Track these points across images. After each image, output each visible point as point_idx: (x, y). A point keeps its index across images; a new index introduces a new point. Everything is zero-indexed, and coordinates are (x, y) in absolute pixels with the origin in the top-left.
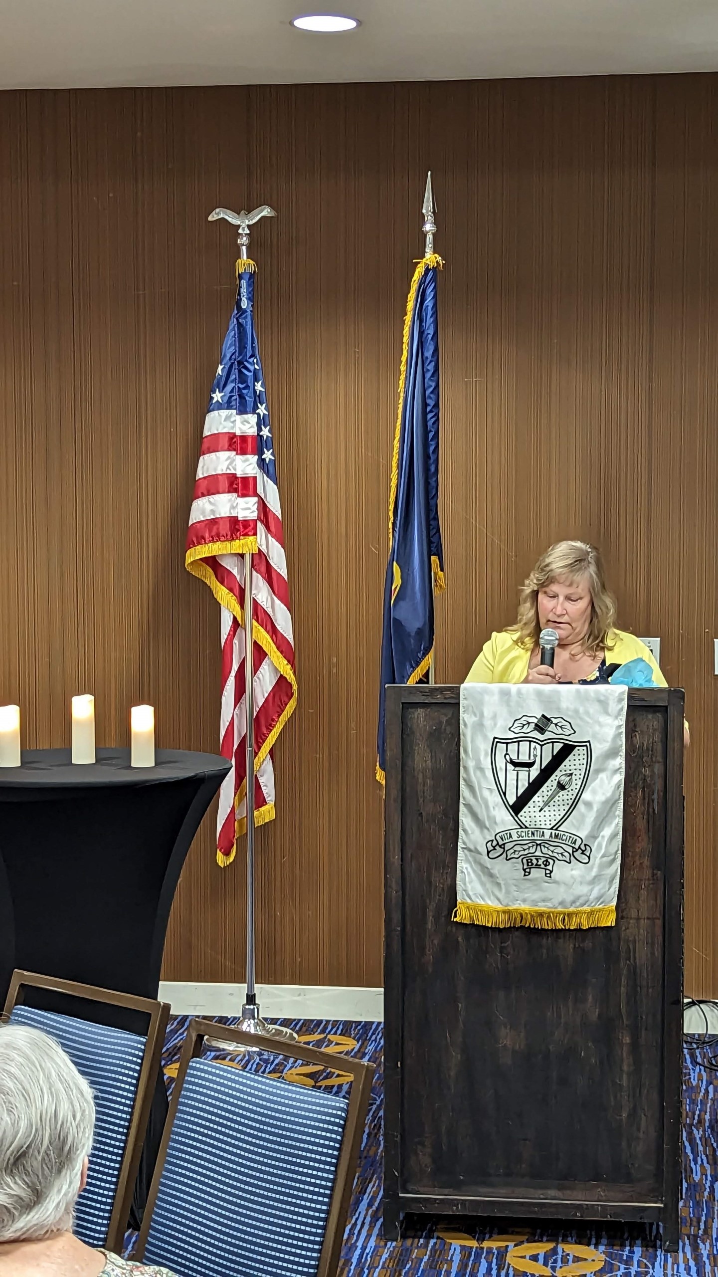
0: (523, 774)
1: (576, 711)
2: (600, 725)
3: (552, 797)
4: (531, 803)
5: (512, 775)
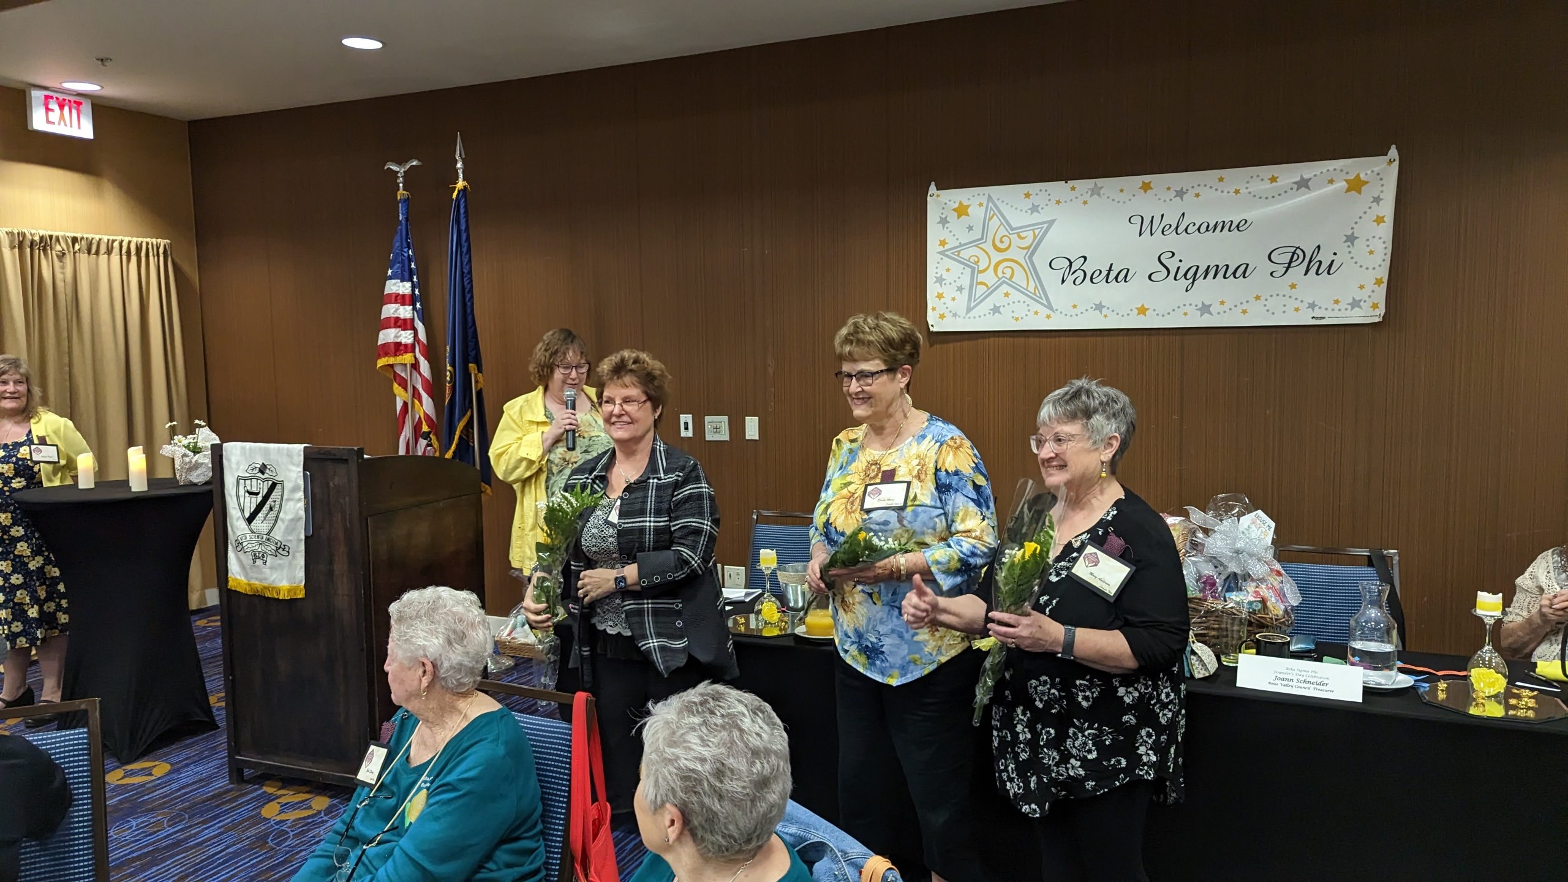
0: (254, 500)
1: (278, 462)
2: (290, 471)
3: (267, 515)
4: (257, 518)
5: (248, 499)
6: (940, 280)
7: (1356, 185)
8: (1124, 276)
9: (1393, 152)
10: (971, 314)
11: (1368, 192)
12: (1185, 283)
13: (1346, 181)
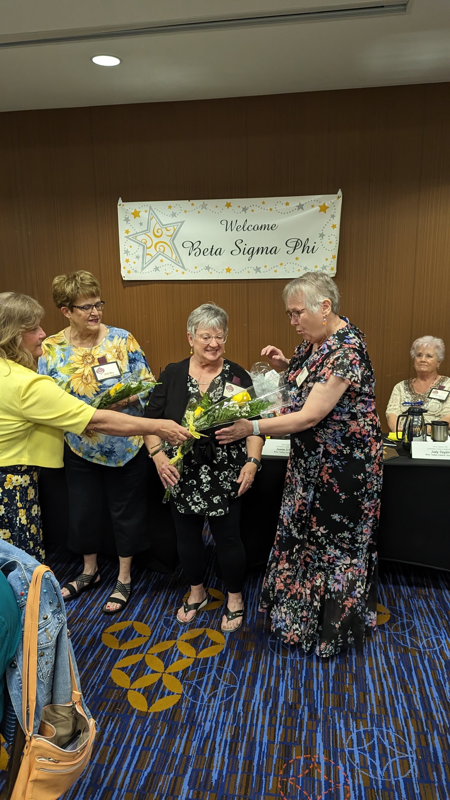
6: (127, 252)
7: (324, 209)
8: (219, 252)
9: (340, 193)
10: (144, 271)
11: (329, 212)
12: (248, 256)
13: (319, 206)
